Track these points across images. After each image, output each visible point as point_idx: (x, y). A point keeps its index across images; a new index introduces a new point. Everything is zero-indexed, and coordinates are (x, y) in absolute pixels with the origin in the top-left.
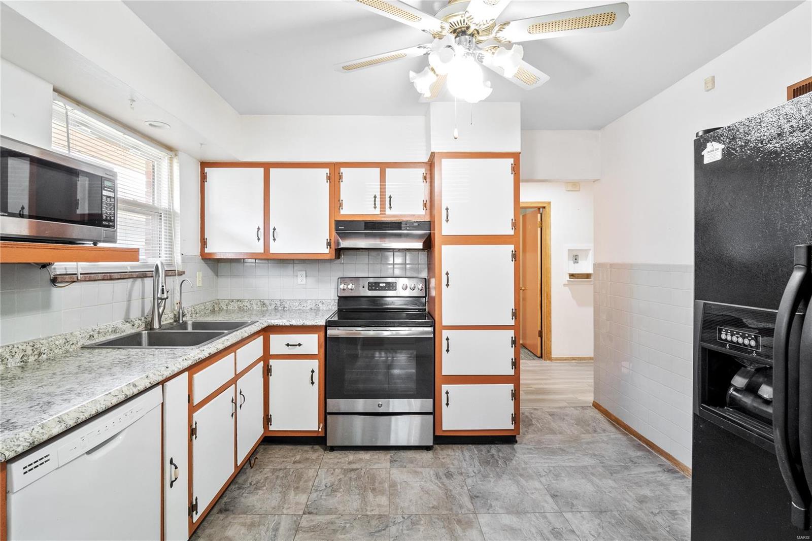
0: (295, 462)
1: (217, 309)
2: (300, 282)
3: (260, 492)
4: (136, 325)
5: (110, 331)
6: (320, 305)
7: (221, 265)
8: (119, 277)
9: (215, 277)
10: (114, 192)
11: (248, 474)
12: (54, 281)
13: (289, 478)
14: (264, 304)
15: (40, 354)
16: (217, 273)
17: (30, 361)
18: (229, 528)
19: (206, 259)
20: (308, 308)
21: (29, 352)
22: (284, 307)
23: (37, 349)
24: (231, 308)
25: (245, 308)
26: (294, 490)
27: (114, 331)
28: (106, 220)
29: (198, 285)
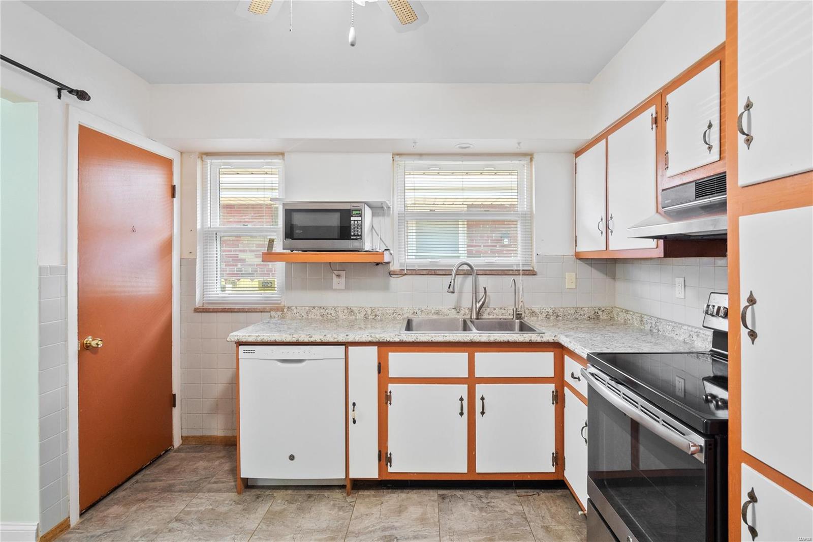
2: (678, 296)
4: (462, 312)
5: (433, 312)
7: (619, 268)
8: (444, 273)
9: (609, 280)
10: (361, 216)
12: (391, 274)
14: (642, 320)
15: (376, 316)
16: (613, 276)
17: (369, 318)
19: (582, 259)
21: (369, 312)
22: (658, 330)
23: (374, 312)
24: (620, 319)
27: (437, 313)
28: (354, 235)
29: (567, 288)
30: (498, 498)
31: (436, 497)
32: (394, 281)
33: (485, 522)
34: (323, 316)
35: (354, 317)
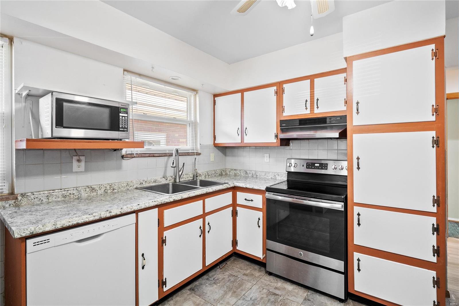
0: (244, 274)
1: (224, 174)
2: (266, 161)
3: (215, 286)
4: (169, 179)
5: (152, 181)
6: (277, 176)
7: (228, 151)
8: (158, 156)
9: (224, 156)
10: (127, 113)
11: (217, 272)
12: (123, 157)
13: (235, 283)
14: (247, 173)
15: (114, 189)
16: (225, 154)
17: (108, 192)
18: (187, 301)
19: (216, 146)
20: (270, 177)
21: (108, 187)
22: (257, 176)
23: (112, 187)
24: (231, 174)
25: (238, 174)
26: (232, 293)
27: (155, 182)
28: (122, 128)
29: (211, 161)
30: (215, 275)
31: (189, 292)
32: (125, 163)
33: (223, 287)
34: (65, 196)
35: (95, 194)
